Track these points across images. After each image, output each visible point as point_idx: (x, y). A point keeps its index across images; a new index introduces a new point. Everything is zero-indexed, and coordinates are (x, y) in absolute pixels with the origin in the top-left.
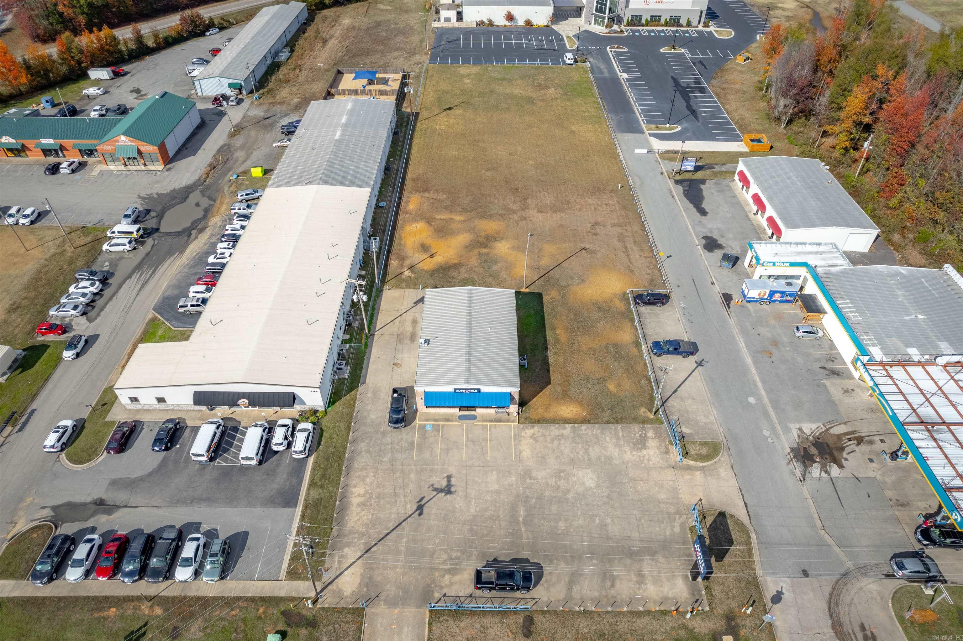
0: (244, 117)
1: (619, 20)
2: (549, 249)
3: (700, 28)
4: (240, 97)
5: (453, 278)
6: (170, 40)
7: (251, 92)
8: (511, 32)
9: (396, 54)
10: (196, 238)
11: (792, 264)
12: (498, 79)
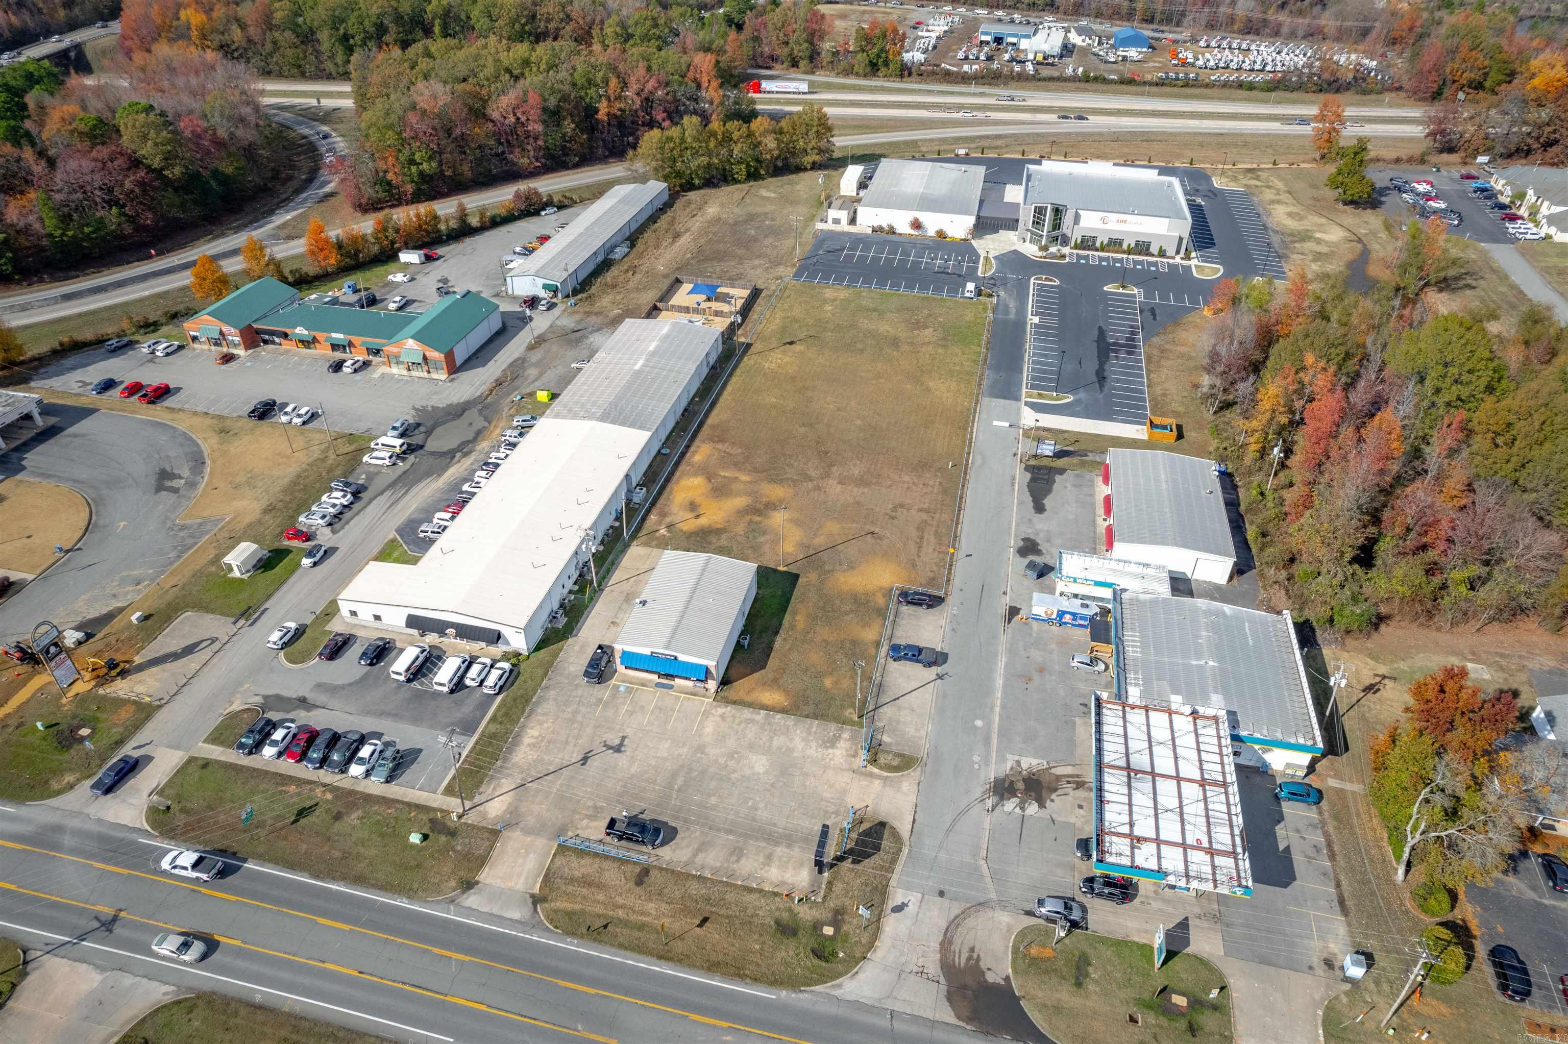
0: (551, 326)
1: (1065, 241)
2: (832, 527)
3: (1178, 260)
4: (555, 300)
5: (710, 543)
6: (498, 220)
7: (568, 296)
8: (914, 245)
9: (757, 262)
10: (459, 461)
11: (1098, 584)
12: (869, 310)
